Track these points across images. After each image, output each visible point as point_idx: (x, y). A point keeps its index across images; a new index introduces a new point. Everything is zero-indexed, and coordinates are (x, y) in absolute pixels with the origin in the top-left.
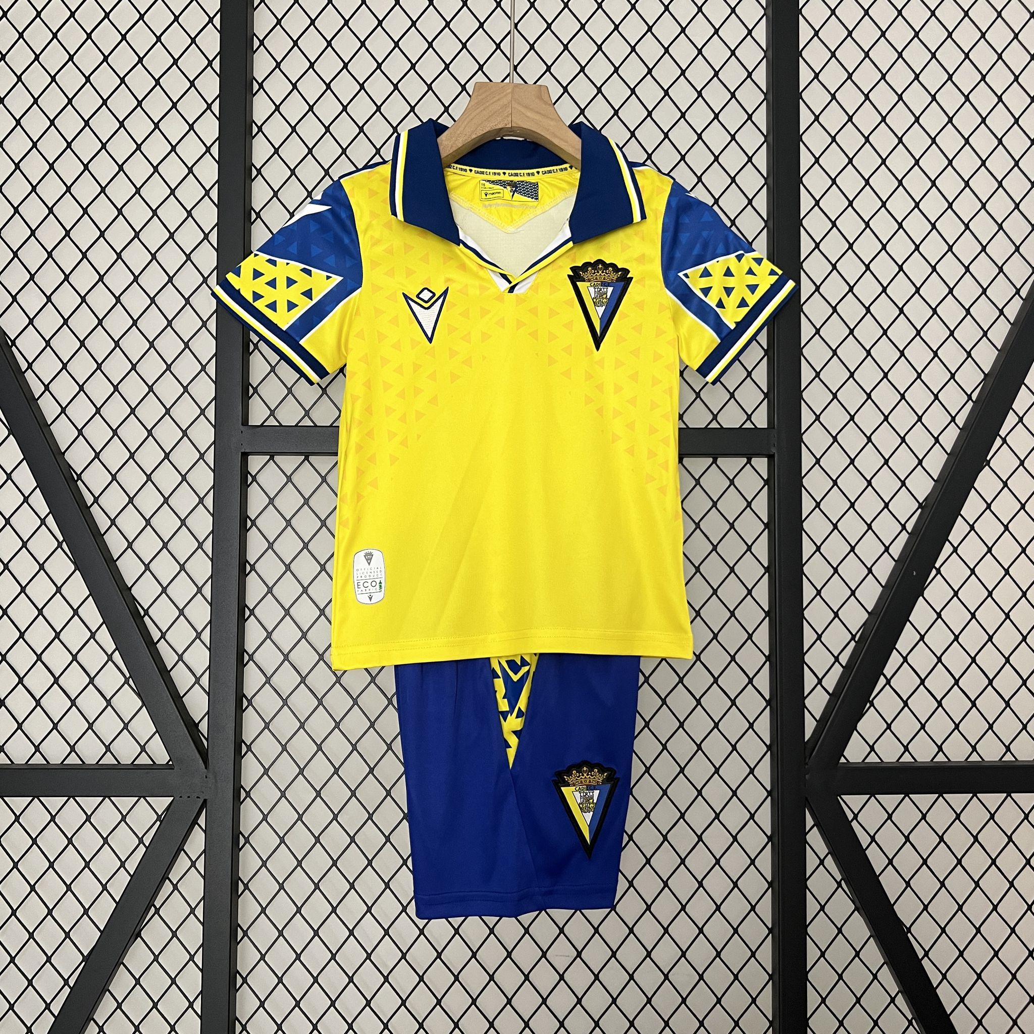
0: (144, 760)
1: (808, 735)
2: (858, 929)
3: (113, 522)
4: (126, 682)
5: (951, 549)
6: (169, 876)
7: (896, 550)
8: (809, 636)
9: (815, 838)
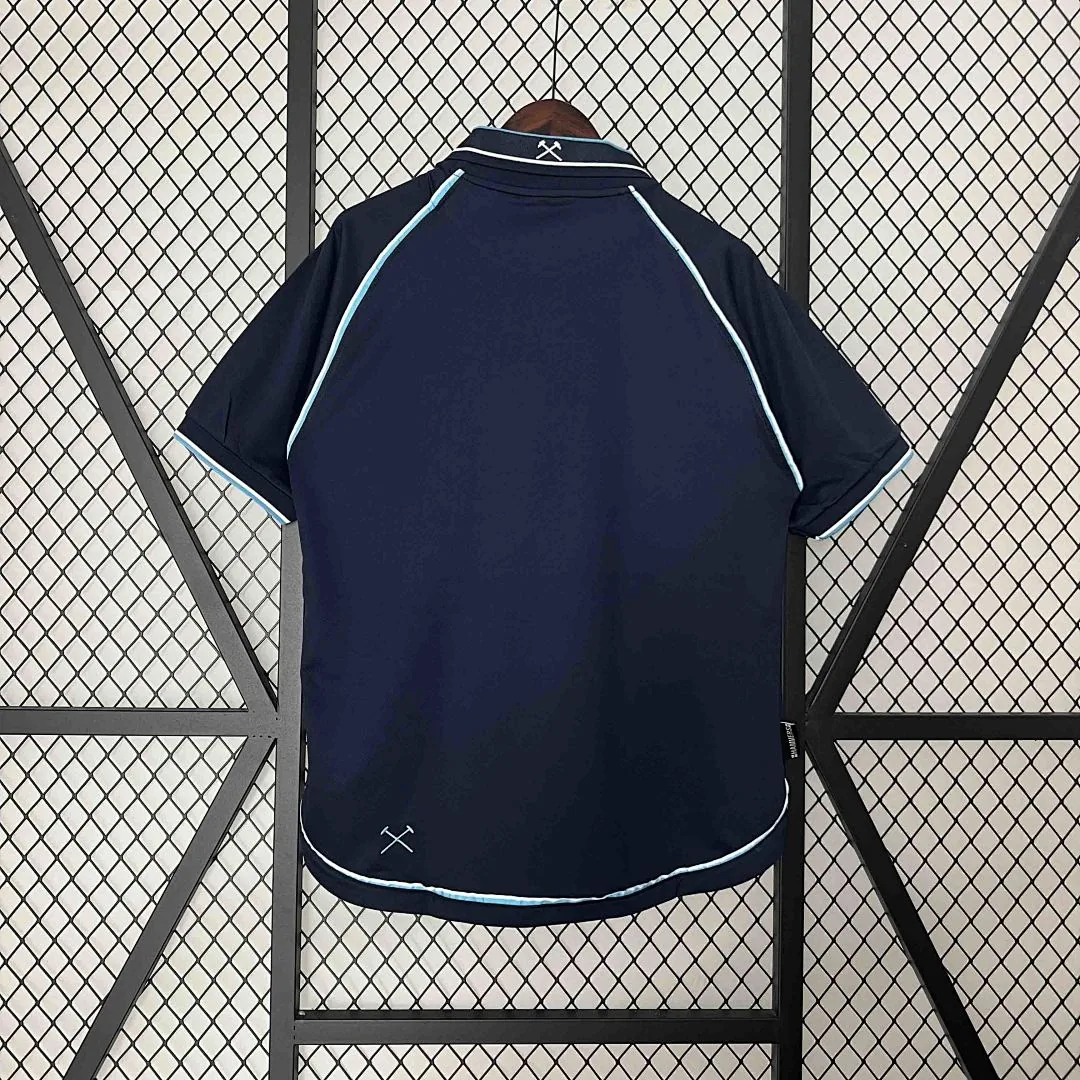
0: (220, 704)
1: (808, 689)
2: (851, 858)
3: (191, 493)
4: (204, 635)
5: (940, 524)
6: (243, 807)
7: (890, 526)
8: (811, 601)
9: (813, 779)
